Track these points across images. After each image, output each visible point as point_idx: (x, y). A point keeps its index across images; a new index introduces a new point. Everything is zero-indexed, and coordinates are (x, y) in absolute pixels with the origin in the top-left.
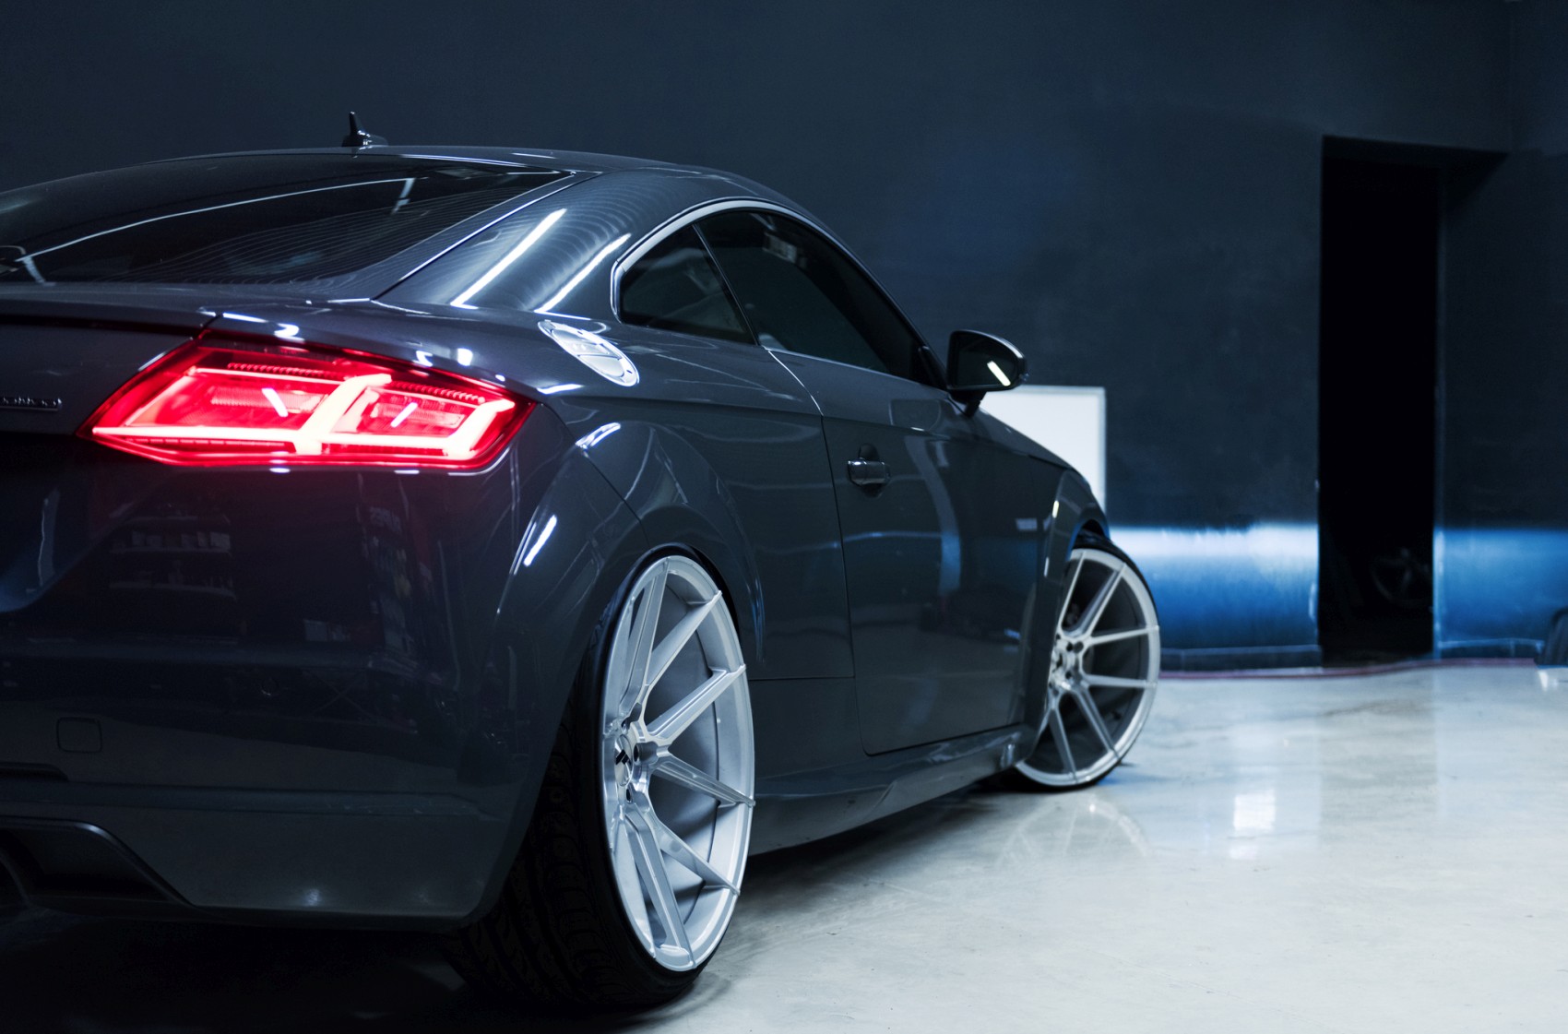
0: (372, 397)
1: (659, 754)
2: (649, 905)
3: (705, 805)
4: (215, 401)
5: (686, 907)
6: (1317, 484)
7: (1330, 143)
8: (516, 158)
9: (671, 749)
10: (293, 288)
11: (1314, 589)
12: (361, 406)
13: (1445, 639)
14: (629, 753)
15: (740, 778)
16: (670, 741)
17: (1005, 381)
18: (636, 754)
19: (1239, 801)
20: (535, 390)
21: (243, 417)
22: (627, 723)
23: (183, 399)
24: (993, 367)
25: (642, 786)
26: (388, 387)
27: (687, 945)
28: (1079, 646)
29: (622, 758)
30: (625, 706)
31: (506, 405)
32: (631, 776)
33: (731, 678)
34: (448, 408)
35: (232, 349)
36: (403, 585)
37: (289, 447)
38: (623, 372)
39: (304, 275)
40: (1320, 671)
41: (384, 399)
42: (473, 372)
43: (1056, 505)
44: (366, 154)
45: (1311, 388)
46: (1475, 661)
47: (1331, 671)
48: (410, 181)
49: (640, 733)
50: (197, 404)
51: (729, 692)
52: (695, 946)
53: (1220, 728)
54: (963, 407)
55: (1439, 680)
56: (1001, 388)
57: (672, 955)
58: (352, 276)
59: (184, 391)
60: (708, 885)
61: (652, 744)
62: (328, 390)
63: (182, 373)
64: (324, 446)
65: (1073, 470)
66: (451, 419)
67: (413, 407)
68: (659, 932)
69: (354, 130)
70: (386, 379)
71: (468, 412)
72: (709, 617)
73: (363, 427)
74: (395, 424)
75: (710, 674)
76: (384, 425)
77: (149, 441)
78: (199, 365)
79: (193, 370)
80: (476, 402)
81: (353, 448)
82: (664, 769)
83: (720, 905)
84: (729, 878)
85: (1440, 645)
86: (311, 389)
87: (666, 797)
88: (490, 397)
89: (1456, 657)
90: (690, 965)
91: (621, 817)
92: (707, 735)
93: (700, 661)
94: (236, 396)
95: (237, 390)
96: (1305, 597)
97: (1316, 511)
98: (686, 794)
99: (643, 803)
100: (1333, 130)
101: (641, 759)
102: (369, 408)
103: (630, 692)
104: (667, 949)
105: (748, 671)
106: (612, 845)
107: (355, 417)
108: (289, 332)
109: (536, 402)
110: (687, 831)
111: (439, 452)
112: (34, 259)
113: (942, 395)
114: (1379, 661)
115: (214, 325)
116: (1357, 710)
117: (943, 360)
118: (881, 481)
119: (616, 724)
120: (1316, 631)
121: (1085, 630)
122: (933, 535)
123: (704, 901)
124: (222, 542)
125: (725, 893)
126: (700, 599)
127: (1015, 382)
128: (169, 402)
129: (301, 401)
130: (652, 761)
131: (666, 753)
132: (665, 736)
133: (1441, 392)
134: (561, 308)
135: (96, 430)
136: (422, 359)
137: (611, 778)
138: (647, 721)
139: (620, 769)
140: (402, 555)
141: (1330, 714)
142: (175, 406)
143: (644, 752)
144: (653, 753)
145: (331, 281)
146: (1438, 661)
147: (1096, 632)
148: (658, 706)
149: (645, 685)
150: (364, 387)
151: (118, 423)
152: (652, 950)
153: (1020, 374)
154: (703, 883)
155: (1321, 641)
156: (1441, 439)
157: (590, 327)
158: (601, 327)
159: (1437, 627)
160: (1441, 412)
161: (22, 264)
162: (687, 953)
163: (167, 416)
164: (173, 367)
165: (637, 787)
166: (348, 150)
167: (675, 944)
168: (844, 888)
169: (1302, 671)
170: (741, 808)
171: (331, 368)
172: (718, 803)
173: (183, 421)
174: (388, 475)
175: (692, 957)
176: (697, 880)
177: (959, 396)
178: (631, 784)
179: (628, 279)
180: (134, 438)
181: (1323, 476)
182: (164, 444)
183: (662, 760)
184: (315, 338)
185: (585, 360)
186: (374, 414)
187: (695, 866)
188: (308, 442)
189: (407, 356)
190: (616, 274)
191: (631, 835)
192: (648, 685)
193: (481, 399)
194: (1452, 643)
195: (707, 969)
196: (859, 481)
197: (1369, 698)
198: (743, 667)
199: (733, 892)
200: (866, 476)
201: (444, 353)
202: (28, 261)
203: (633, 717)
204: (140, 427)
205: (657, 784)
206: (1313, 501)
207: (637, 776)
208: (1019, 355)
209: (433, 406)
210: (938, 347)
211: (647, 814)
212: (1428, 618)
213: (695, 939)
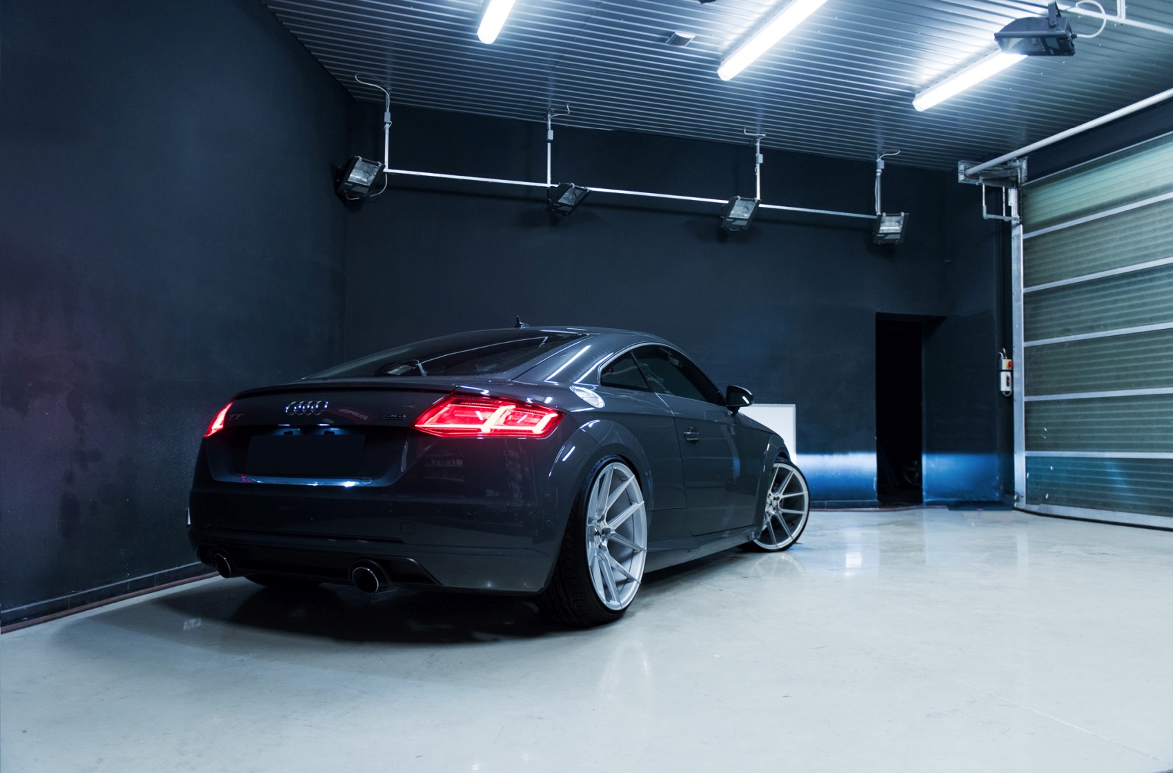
0: (508, 413)
1: (611, 532)
2: (606, 587)
3: (629, 551)
4: (456, 415)
5: (620, 588)
6: (876, 437)
7: (879, 315)
8: (571, 330)
9: (616, 531)
10: (486, 376)
11: (875, 479)
12: (505, 416)
13: (927, 498)
14: (600, 532)
15: (642, 542)
16: (615, 528)
17: (748, 402)
18: (603, 532)
19: (847, 556)
20: (569, 411)
21: (466, 420)
22: (599, 521)
23: (446, 415)
24: (744, 398)
25: (605, 544)
26: (514, 409)
27: (619, 601)
28: (778, 498)
29: (597, 533)
30: (599, 515)
31: (555, 415)
32: (601, 541)
33: (639, 505)
34: (535, 417)
35: (462, 397)
36: (519, 476)
37: (479, 430)
38: (599, 403)
39: (491, 372)
40: (878, 509)
41: (512, 414)
42: (548, 405)
43: (769, 445)
44: (523, 330)
45: (873, 403)
46: (938, 506)
47: (882, 509)
48: (546, 338)
49: (604, 525)
50: (452, 416)
51: (638, 511)
52: (622, 602)
53: (836, 529)
54: (731, 412)
55: (925, 513)
56: (747, 405)
57: (614, 604)
58: (505, 373)
59: (447, 412)
60: (629, 580)
61: (609, 529)
62: (494, 411)
63: (445, 406)
64: (491, 430)
65: (776, 434)
66: (535, 420)
67: (525, 416)
68: (609, 596)
69: (518, 322)
70: (514, 407)
71: (541, 418)
72: (630, 484)
73: (505, 423)
74: (518, 422)
75: (631, 504)
76: (514, 422)
77: (433, 429)
78: (452, 403)
79: (449, 405)
80: (544, 414)
81: (501, 430)
82: (613, 538)
83: (633, 587)
84: (637, 577)
85: (925, 500)
86: (489, 410)
87: (614, 548)
88: (549, 412)
89: (931, 505)
90: (620, 608)
91: (596, 554)
92: (630, 525)
93: (627, 500)
94: (463, 414)
95: (464, 411)
96: (872, 482)
97: (875, 448)
98: (622, 547)
99: (605, 550)
100: (879, 310)
101: (606, 534)
102: (507, 417)
103: (601, 510)
104: (612, 602)
105: (645, 504)
106: (590, 564)
107: (503, 420)
108: (485, 392)
109: (565, 414)
110: (622, 561)
111: (531, 431)
112: (422, 364)
113: (725, 408)
114: (903, 506)
115: (457, 390)
116: (889, 524)
117: (725, 395)
118: (697, 439)
119: (595, 522)
120: (876, 495)
121: (780, 492)
122: (730, 458)
123: (627, 585)
124: (460, 463)
125: (635, 582)
126: (627, 477)
127: (750, 404)
128: (442, 415)
129: (487, 415)
130: (609, 535)
131: (614, 532)
132: (614, 526)
133: (924, 404)
134: (581, 382)
135: (416, 426)
136: (529, 400)
137: (592, 540)
138: (607, 521)
139: (596, 538)
140: (519, 466)
141: (879, 525)
142: (443, 417)
143: (606, 532)
144: (609, 532)
145: (499, 374)
146: (925, 506)
147: (784, 493)
148: (611, 516)
149: (606, 508)
150: (505, 410)
151: (423, 424)
152: (605, 602)
153: (752, 400)
154: (627, 579)
155: (878, 498)
156: (924, 421)
157: (590, 388)
158: (593, 388)
159: (924, 493)
160: (924, 411)
161: (418, 367)
162: (619, 604)
163: (441, 420)
164: (443, 403)
165: (603, 544)
166: (516, 329)
167: (615, 600)
168: (684, 584)
169: (871, 509)
170: (642, 553)
171: (495, 404)
172: (634, 550)
173: (446, 422)
174: (515, 440)
175: (621, 605)
176: (625, 578)
177: (730, 409)
178: (601, 543)
179: (604, 371)
180: (428, 428)
181: (878, 434)
182: (438, 430)
183: (612, 535)
184: (493, 394)
185: (585, 399)
186: (510, 418)
187: (625, 573)
188: (485, 429)
189: (524, 400)
190: (600, 370)
191: (600, 561)
192: (607, 508)
193: (546, 413)
194: (930, 500)
195: (628, 610)
196: (688, 439)
197: (894, 520)
198: (643, 502)
199: (638, 582)
200: (691, 438)
201: (539, 398)
202: (420, 365)
203: (602, 519)
204: (430, 424)
205: (611, 543)
206: (875, 444)
207: (603, 540)
208: (751, 394)
209: (530, 416)
210: (723, 391)
211: (606, 554)
212: (920, 490)
213: (622, 599)
